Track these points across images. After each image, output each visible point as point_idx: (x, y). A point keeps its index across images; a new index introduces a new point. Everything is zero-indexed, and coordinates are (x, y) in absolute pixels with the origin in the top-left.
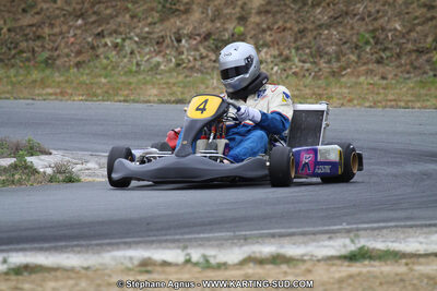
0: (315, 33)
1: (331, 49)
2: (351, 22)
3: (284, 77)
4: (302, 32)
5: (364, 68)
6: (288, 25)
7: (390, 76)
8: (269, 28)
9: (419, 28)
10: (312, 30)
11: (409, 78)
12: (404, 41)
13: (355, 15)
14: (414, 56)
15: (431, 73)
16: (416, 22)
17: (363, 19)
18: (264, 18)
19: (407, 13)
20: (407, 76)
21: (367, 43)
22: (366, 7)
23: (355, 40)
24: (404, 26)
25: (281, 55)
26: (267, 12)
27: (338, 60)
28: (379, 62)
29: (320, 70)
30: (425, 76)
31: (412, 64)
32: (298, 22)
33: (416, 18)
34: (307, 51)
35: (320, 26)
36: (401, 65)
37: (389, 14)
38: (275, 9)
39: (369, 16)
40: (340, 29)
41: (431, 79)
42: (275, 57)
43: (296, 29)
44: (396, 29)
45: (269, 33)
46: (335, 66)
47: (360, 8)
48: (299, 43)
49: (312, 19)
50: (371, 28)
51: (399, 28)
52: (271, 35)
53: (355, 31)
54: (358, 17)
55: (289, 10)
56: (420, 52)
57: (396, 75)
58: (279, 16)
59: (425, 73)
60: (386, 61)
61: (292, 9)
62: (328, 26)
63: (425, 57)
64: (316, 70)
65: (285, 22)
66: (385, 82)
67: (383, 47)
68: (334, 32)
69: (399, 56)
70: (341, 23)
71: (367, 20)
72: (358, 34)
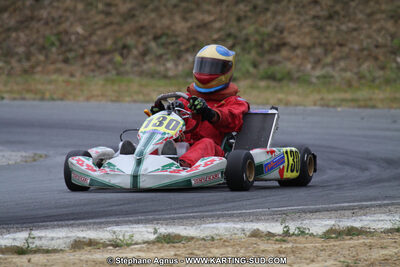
0: (4, 35)
1: (21, 50)
2: (36, 25)
5: (52, 67)
7: (78, 74)
9: (99, 32)
11: (94, 76)
12: (85, 43)
13: (39, 20)
14: (97, 57)
15: (114, 72)
16: (97, 26)
17: (47, 23)
19: (88, 19)
20: (91, 74)
21: (53, 44)
22: (49, 13)
23: (41, 41)
24: (84, 29)
27: (28, 59)
28: (66, 61)
30: (109, 75)
31: (95, 63)
33: (96, 23)
35: (9, 30)
36: (84, 65)
37: (72, 19)
39: (53, 20)
40: (27, 32)
41: (115, 77)
44: (78, 33)
46: (26, 65)
47: (44, 14)
50: (55, 31)
51: (80, 30)
53: (41, 34)
54: (42, 22)
56: (102, 53)
57: (83, 74)
59: (108, 71)
60: (71, 61)
62: (16, 29)
63: (107, 58)
64: (9, 67)
66: (73, 79)
67: (67, 48)
68: (22, 35)
69: (83, 56)
70: (27, 27)
71: (52, 24)
72: (44, 37)
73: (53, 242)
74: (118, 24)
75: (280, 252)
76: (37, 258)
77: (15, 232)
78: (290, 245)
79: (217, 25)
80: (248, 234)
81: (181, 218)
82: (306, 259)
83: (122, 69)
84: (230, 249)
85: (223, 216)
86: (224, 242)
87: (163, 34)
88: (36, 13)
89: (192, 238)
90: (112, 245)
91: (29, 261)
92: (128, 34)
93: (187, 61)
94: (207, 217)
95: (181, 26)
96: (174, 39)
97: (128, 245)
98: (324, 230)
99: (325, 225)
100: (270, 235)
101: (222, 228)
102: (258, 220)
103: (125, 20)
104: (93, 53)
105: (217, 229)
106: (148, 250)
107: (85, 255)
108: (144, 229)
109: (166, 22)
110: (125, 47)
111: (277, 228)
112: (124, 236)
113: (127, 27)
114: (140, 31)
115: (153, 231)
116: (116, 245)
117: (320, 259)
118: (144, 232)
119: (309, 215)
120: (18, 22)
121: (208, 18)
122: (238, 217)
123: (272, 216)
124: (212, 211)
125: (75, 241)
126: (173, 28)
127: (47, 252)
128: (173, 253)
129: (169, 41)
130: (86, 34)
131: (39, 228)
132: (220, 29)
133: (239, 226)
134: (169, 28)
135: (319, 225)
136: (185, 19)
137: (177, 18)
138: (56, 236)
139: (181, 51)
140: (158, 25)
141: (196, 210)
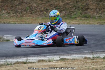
0: (15, 7)
1: (20, 11)
2: (24, 4)
3: (9, 17)
4: (12, 7)
5: (28, 15)
6: (9, 5)
7: (35, 17)
8: (4, 6)
9: (40, 6)
10: (14, 6)
11: (39, 17)
12: (37, 9)
13: (24, 3)
14: (40, 12)
15: (44, 16)
16: (39, 4)
17: (26, 4)
18: (3, 3)
19: (37, 2)
20: (38, 17)
21: (28, 9)
22: (27, 1)
23: (25, 8)
24: (37, 5)
25: (8, 12)
26: (3, 2)
27: (22, 13)
28: (32, 13)
29: (18, 15)
30: (43, 17)
31: (39, 14)
32: (11, 4)
33: (39, 3)
34: (14, 11)
35: (16, 5)
36: (36, 14)
37: (33, 2)
38: (5, 1)
39: (28, 3)
40: (21, 6)
41: (44, 17)
42: (6, 12)
43: (11, 6)
44: (34, 6)
45: (4, 7)
46: (21, 14)
48: (12, 9)
49: (14, 4)
50: (29, 6)
51: (35, 5)
52: (5, 7)
53: (25, 6)
54: (25, 3)
55: (8, 2)
57: (36, 17)
58: (6, 3)
59: (42, 16)
60: (33, 13)
61: (9, 1)
62: (18, 5)
63: (42, 12)
64: (17, 15)
65: (8, 4)
66: (33, 18)
67: (32, 10)
68: (20, 7)
69: (36, 12)
70: (21, 5)
71: (28, 4)
72: (26, 7)
73: (33, 60)
74: (45, 3)
75: (92, 62)
76: (29, 65)
77: (23, 58)
78: (95, 61)
79: (71, 3)
80: (83, 58)
81: (65, 54)
82: (99, 64)
83: (46, 15)
84: (79, 62)
85: (76, 53)
86: (78, 60)
87: (57, 6)
88: (23, 1)
89: (69, 59)
90: (48, 61)
91: (27, 65)
92: (48, 6)
93: (63, 13)
94: (72, 53)
95: (61, 4)
96: (60, 7)
97: (52, 61)
98: (103, 56)
99: (104, 55)
100: (89, 58)
101: (76, 56)
102: (86, 54)
103: (47, 2)
104: (39, 11)
105: (75, 57)
106: (58, 62)
107: (41, 64)
108: (56, 57)
109: (58, 3)
110: (47, 9)
111: (91, 56)
112: (51, 59)
113: (47, 4)
114: (51, 5)
115: (59, 57)
116: (49, 61)
117: (103, 64)
118: (56, 58)
119: (99, 53)
120: (19, 3)
121: (69, 2)
122: (80, 53)
123: (89, 53)
124: (73, 52)
125: (39, 60)
126: (59, 4)
127: (31, 63)
128: (64, 63)
129: (58, 8)
130: (37, 6)
131: (29, 57)
132: (72, 5)
133: (81, 56)
134: (58, 4)
135: (102, 55)
136: (62, 2)
137: (60, 2)
138: (34, 59)
139: (62, 10)
140: (56, 4)
141: (69, 52)
